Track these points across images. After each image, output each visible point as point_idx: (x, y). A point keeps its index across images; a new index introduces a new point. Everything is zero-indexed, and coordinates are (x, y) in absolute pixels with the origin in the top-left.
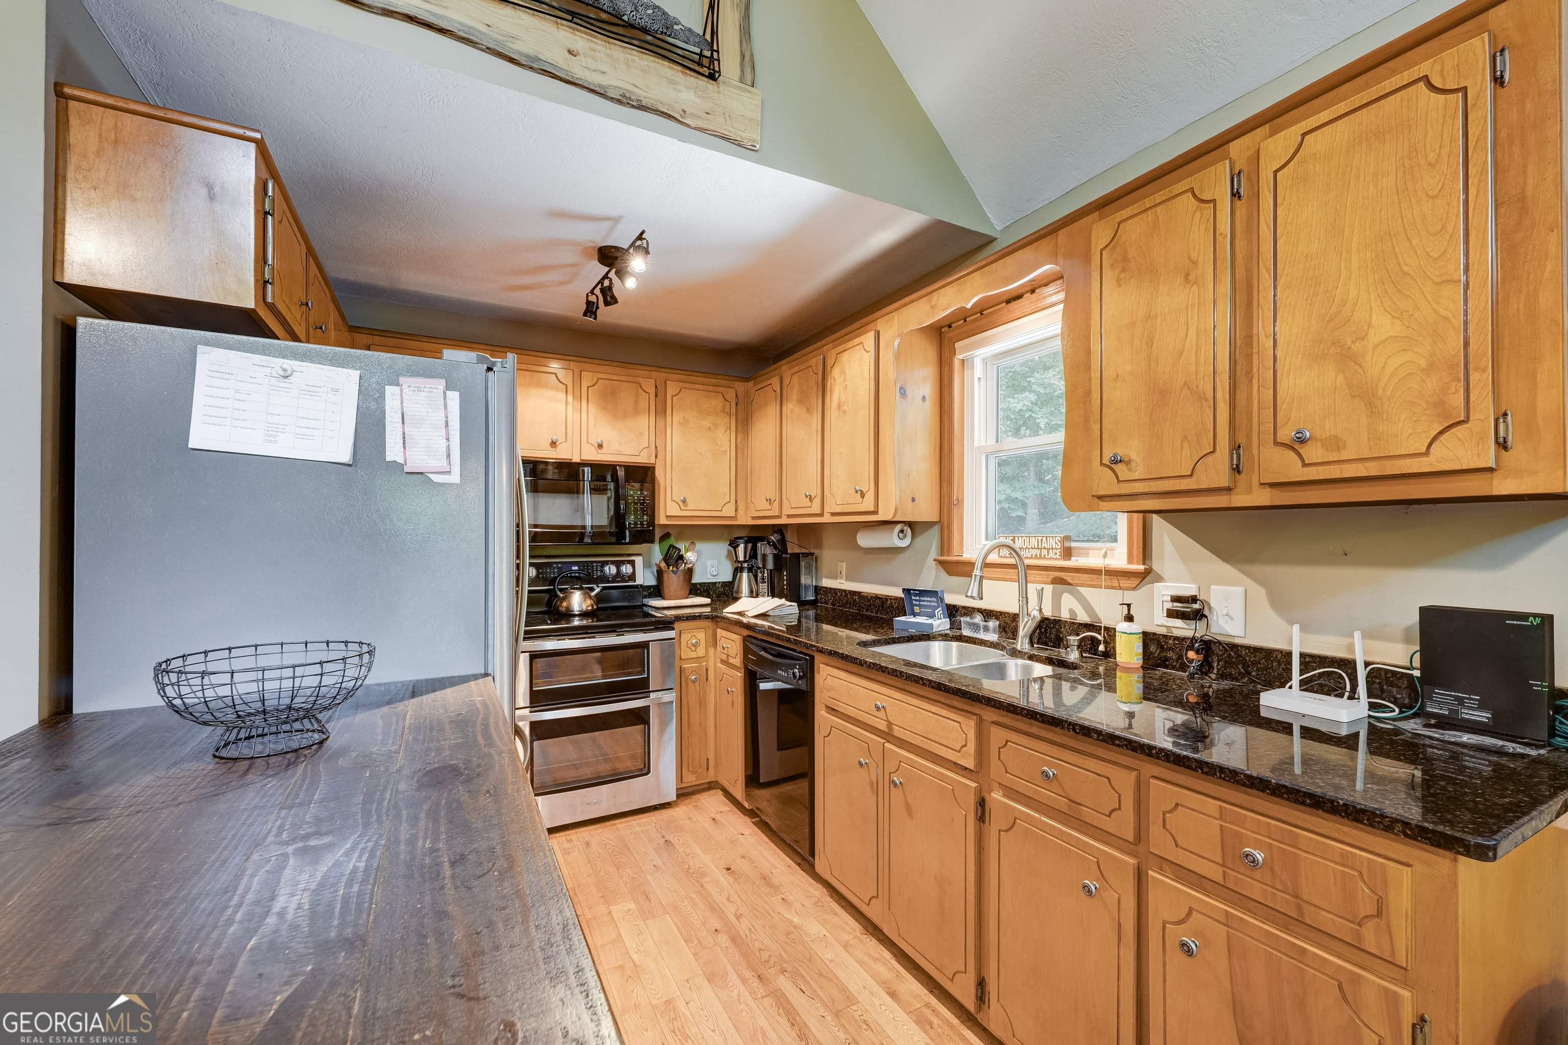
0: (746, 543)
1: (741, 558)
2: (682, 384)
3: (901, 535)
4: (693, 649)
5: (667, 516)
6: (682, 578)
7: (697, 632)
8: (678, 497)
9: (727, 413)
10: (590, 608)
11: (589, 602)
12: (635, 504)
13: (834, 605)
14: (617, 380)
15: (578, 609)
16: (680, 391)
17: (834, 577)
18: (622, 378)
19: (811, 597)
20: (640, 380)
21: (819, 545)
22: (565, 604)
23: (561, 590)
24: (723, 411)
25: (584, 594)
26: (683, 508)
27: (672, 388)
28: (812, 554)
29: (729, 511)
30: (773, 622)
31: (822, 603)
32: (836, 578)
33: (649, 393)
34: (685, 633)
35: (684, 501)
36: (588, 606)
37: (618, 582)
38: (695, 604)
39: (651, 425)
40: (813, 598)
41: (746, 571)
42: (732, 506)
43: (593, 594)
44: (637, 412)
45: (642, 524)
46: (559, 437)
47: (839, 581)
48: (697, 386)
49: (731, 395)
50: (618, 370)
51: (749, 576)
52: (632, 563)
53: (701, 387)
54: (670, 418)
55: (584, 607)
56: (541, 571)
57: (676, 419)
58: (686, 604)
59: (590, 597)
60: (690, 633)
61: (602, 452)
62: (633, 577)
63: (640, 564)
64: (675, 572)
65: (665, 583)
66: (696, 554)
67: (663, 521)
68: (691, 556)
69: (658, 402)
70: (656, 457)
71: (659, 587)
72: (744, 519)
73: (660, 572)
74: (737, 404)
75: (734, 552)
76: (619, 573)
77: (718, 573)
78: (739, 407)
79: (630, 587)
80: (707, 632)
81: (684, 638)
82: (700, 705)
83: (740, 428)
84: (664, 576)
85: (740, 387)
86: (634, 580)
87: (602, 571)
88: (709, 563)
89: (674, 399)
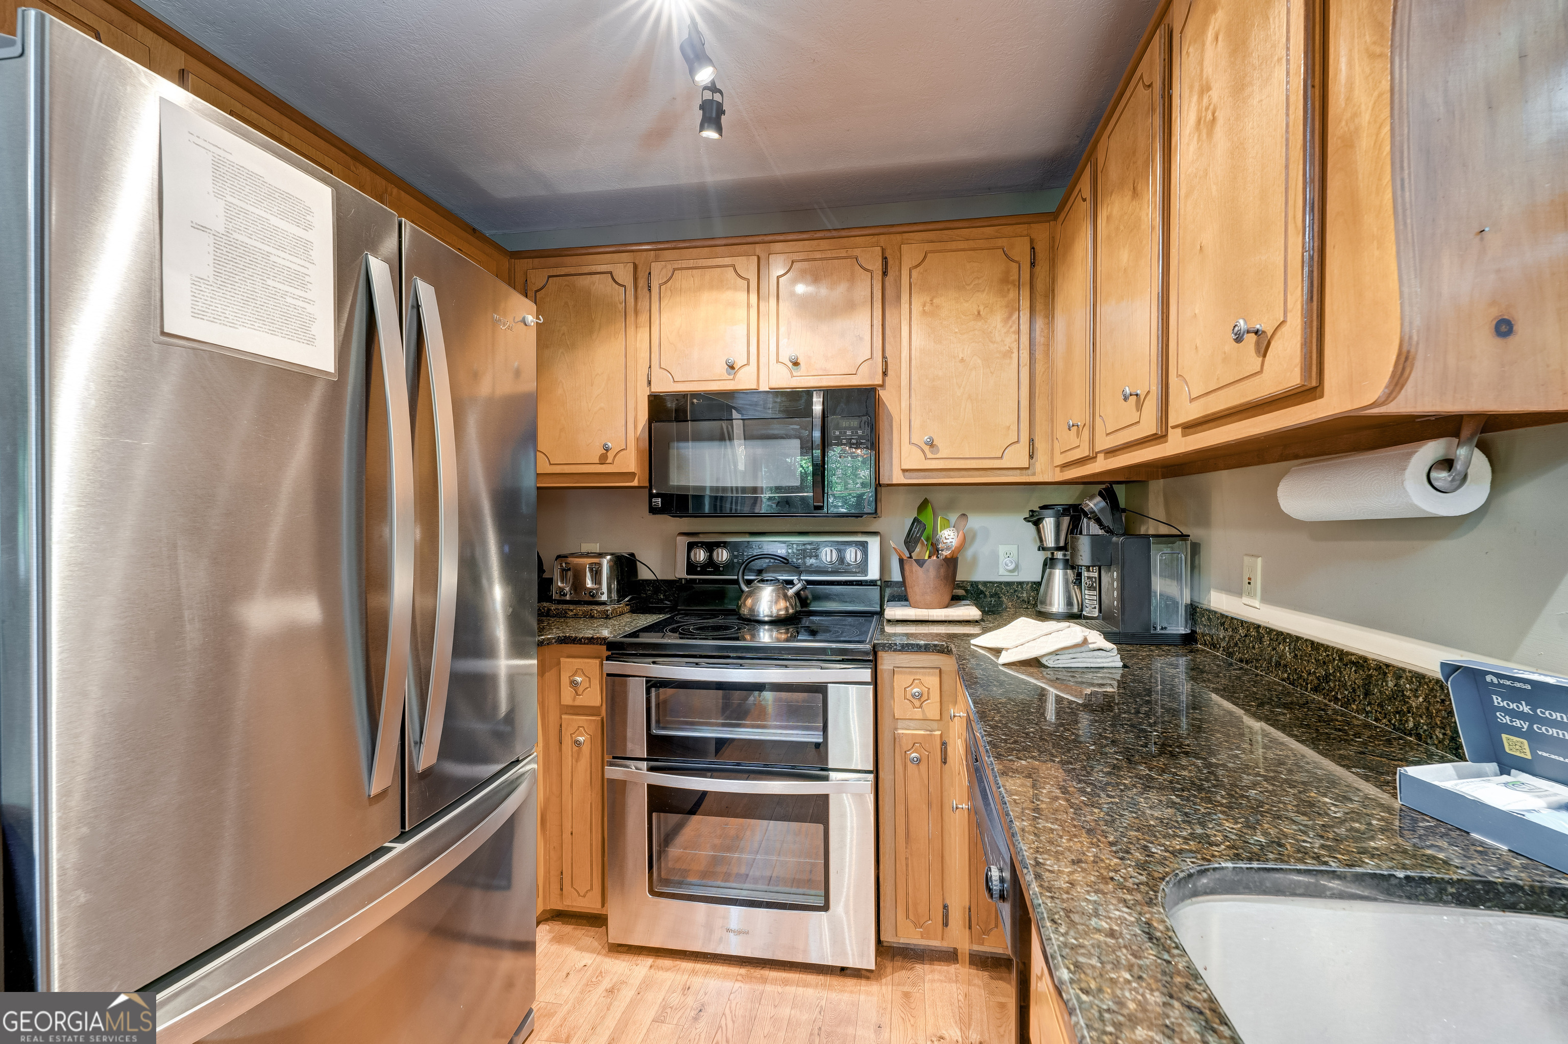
0: (1058, 517)
1: (1050, 542)
2: (927, 247)
3: (1441, 476)
4: (917, 703)
5: (904, 471)
6: (932, 573)
7: (924, 674)
8: (920, 438)
9: (1013, 282)
10: (782, 613)
11: (782, 604)
13: (1230, 655)
14: (821, 259)
15: (767, 612)
16: (925, 257)
17: (1236, 589)
18: (829, 254)
19: (1180, 628)
20: (857, 252)
21: (1204, 520)
22: (748, 604)
23: (748, 584)
24: (1005, 280)
25: (777, 590)
26: (929, 455)
28: (1183, 537)
29: (1017, 457)
31: (1205, 644)
32: (1239, 594)
33: (871, 272)
34: (901, 673)
35: (931, 444)
36: (780, 610)
37: (836, 573)
38: (950, 618)
39: (875, 322)
40: (1182, 630)
41: (1060, 565)
42: (1023, 449)
43: (790, 590)
44: (852, 305)
46: (737, 356)
47: (1245, 600)
48: (954, 245)
49: (1021, 250)
50: (824, 244)
51: (1065, 574)
52: (864, 546)
53: (962, 245)
54: (907, 306)
55: (777, 611)
56: (736, 553)
57: (917, 306)
58: (935, 618)
59: (786, 597)
60: (910, 673)
61: (799, 374)
62: (863, 567)
63: (874, 544)
64: (920, 563)
65: (909, 582)
66: (961, 533)
67: (898, 478)
68: (949, 537)
69: (887, 284)
70: (885, 374)
71: (903, 583)
72: (1044, 472)
73: (901, 561)
74: (1033, 264)
75: (1039, 531)
76: (841, 560)
77: (1017, 568)
78: (1038, 268)
79: (859, 583)
80: (944, 676)
81: (901, 681)
82: (929, 805)
83: (1039, 306)
84: (907, 567)
85: (1041, 232)
86: (865, 571)
87: (817, 556)
88: (1002, 549)
89: (914, 273)
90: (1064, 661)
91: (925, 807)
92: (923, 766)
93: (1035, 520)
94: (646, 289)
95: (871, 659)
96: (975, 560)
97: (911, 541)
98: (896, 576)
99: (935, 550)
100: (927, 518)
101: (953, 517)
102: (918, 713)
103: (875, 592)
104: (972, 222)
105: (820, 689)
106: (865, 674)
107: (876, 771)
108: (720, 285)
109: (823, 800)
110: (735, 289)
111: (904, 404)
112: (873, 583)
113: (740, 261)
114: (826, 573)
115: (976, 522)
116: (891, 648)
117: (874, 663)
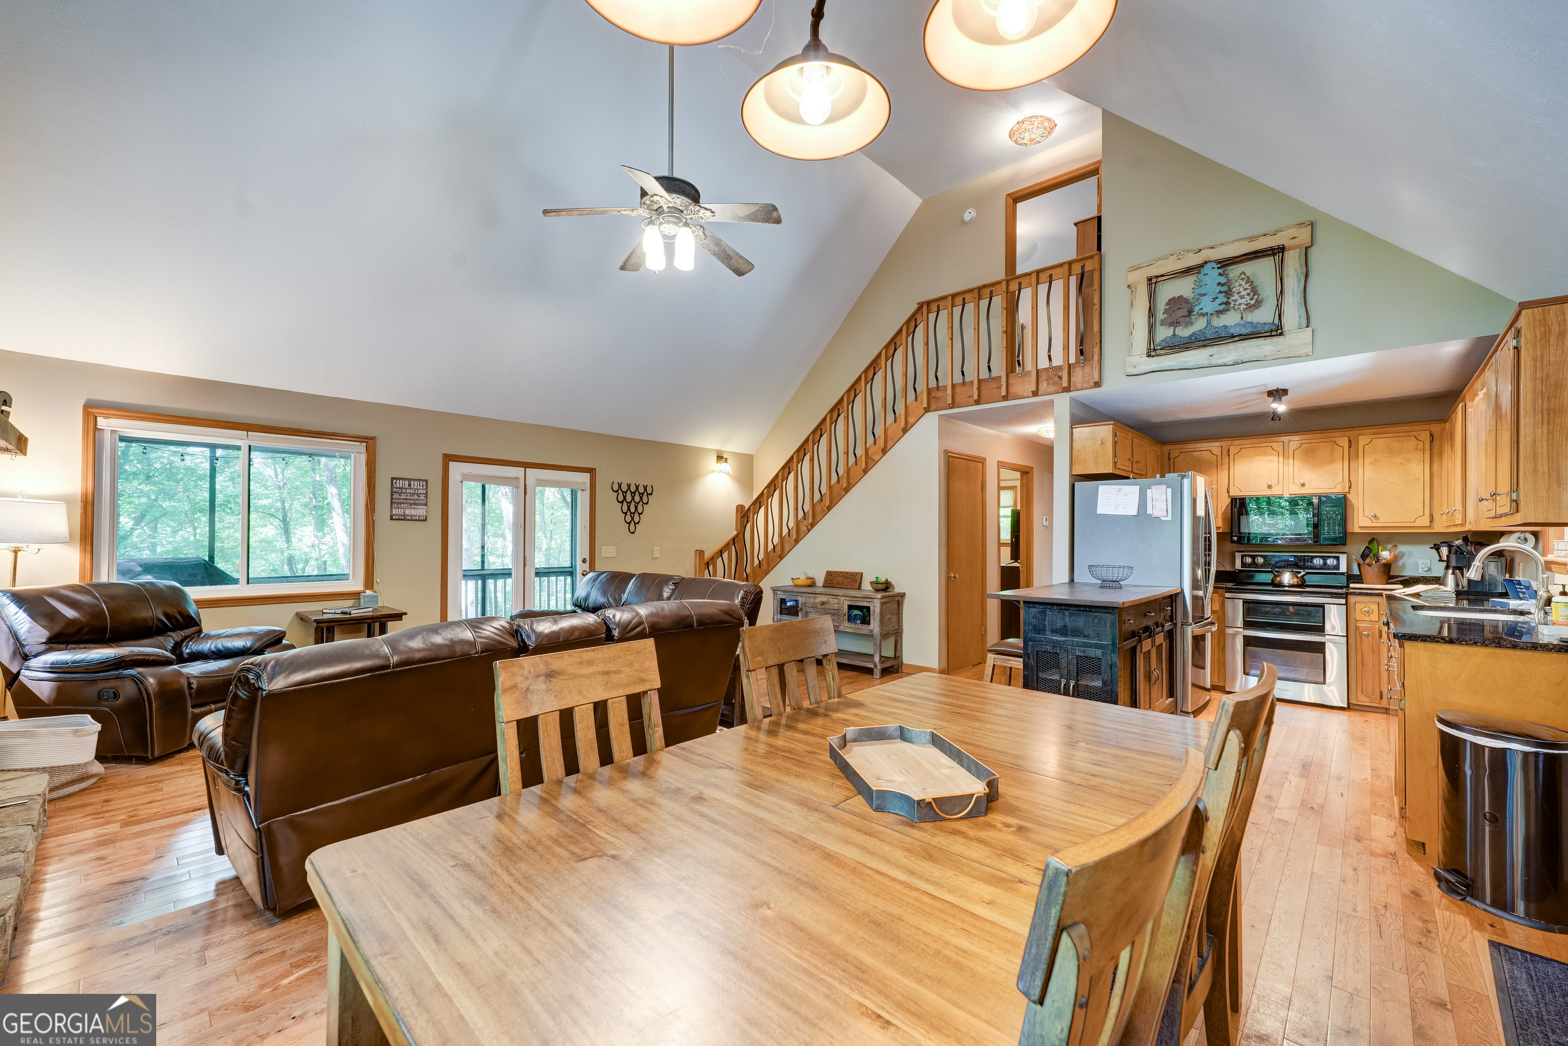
2: (1374, 436)
4: (1367, 615)
5: (1360, 528)
6: (1376, 570)
7: (1370, 605)
8: (1369, 514)
9: (1421, 450)
10: (1295, 582)
11: (1295, 580)
12: (1329, 519)
15: (1287, 583)
16: (1372, 440)
18: (1320, 440)
20: (1334, 439)
22: (1278, 579)
23: (1277, 572)
24: (1416, 449)
25: (1292, 575)
26: (1374, 521)
27: (1363, 440)
29: (1425, 522)
30: (1424, 601)
33: (1343, 447)
34: (1359, 603)
35: (1375, 517)
37: (1325, 569)
39: (1345, 468)
42: (1427, 519)
43: (1299, 575)
44: (1332, 461)
45: (1334, 532)
46: (1273, 482)
48: (1388, 435)
49: (1425, 436)
50: (1318, 437)
52: (1337, 558)
53: (1391, 435)
54: (1363, 461)
55: (1292, 582)
57: (1367, 461)
59: (1297, 577)
60: (1364, 603)
61: (1305, 489)
62: (1337, 567)
63: (1343, 559)
64: (1369, 565)
65: (1363, 573)
66: (1392, 554)
67: (1357, 530)
68: (1385, 555)
69: (1351, 451)
70: (1350, 488)
71: (1360, 575)
72: (1439, 527)
73: (1359, 565)
74: (1432, 442)
75: (1439, 553)
76: (1325, 564)
77: (1429, 570)
78: (1435, 443)
79: (1335, 574)
80: (1380, 606)
81: (1358, 606)
82: (1373, 653)
83: (1436, 459)
84: (1362, 567)
85: (1436, 428)
86: (1338, 569)
87: (1311, 562)
88: (1420, 562)
89: (1366, 447)
90: (1429, 594)
91: (1371, 654)
92: (1370, 638)
93: (1437, 548)
94: (1227, 455)
95: (1346, 596)
96: (1404, 566)
97: (1364, 556)
98: (1356, 571)
99: (1378, 560)
100: (1374, 546)
101: (1390, 546)
102: (1367, 618)
103: (1344, 579)
104: (1397, 424)
105: (1322, 606)
106: (1343, 601)
107: (1347, 636)
108: (1265, 454)
109: (1323, 644)
110: (1272, 455)
111: (1361, 500)
112: (1343, 574)
113: (1274, 445)
114: (1316, 569)
115: (1402, 548)
116: (1354, 594)
117: (1346, 598)
